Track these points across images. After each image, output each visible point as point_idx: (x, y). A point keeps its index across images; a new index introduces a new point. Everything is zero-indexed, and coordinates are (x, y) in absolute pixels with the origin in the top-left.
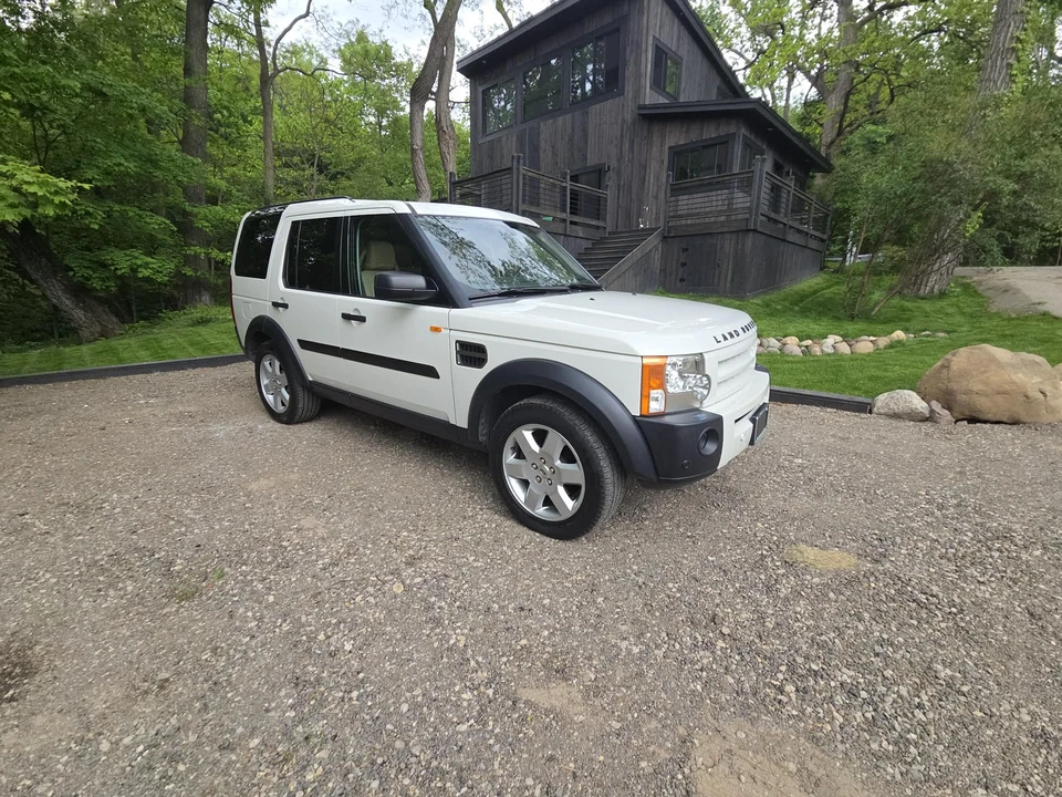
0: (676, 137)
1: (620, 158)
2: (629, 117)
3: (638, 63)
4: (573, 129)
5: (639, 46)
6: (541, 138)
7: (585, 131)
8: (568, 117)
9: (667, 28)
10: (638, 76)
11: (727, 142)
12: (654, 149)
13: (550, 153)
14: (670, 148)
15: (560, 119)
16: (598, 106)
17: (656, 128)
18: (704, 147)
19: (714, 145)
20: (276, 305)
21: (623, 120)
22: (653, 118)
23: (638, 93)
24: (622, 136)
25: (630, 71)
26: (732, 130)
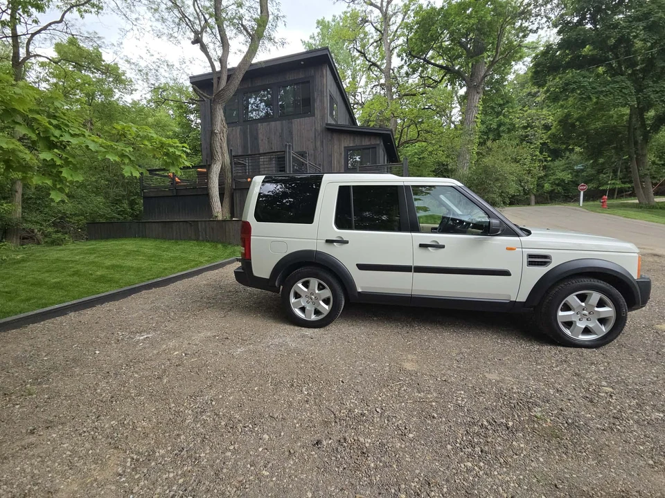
0: (348, 142)
1: (315, 149)
2: (319, 129)
3: (322, 101)
4: (282, 130)
5: (322, 92)
6: (259, 132)
7: (291, 133)
8: (278, 123)
9: (332, 86)
10: (323, 108)
11: (375, 148)
12: (335, 147)
13: (267, 142)
14: (345, 147)
15: (273, 124)
16: (298, 120)
17: (335, 137)
18: (363, 149)
19: (369, 148)
20: (329, 241)
21: (315, 129)
22: (333, 131)
23: (323, 117)
24: (315, 137)
25: (317, 104)
26: (378, 142)
